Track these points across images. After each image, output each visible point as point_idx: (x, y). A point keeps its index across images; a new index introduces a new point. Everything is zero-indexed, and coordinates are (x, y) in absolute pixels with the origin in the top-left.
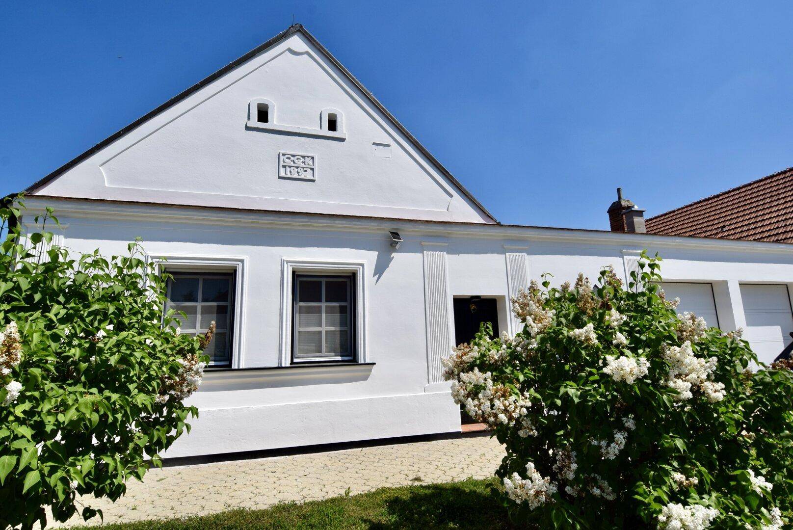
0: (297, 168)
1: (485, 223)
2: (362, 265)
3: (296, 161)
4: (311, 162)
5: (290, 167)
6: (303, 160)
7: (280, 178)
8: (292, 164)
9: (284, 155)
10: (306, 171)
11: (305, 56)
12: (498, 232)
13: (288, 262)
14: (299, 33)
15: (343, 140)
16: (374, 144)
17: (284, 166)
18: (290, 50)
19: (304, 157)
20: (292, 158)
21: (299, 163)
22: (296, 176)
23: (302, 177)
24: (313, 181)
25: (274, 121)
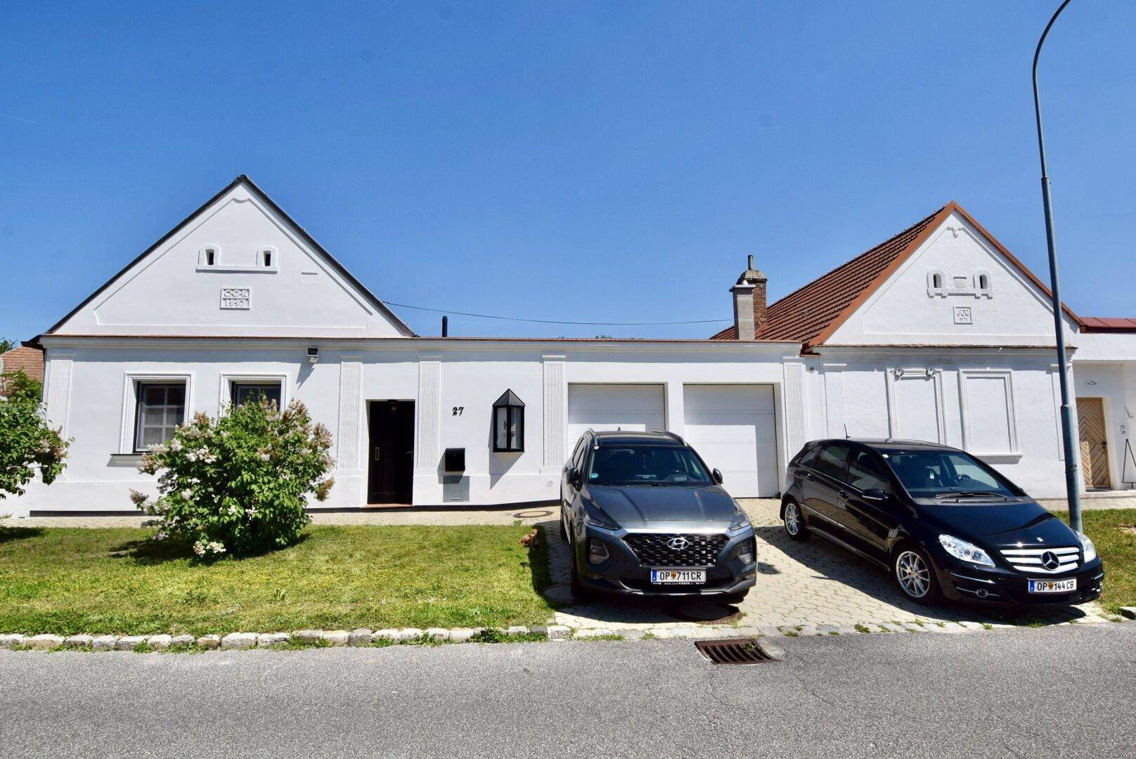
0: (235, 299)
1: (404, 337)
2: (285, 376)
3: (235, 294)
4: (246, 294)
5: (229, 299)
6: (240, 292)
7: (221, 309)
8: (231, 297)
9: (225, 290)
10: (242, 302)
11: (248, 203)
12: (413, 345)
13: (224, 375)
14: (243, 183)
15: (275, 273)
16: (303, 273)
17: (224, 299)
18: (234, 199)
19: (241, 290)
20: (232, 292)
21: (237, 295)
22: (234, 306)
23: (240, 307)
24: (249, 309)
25: (219, 263)
